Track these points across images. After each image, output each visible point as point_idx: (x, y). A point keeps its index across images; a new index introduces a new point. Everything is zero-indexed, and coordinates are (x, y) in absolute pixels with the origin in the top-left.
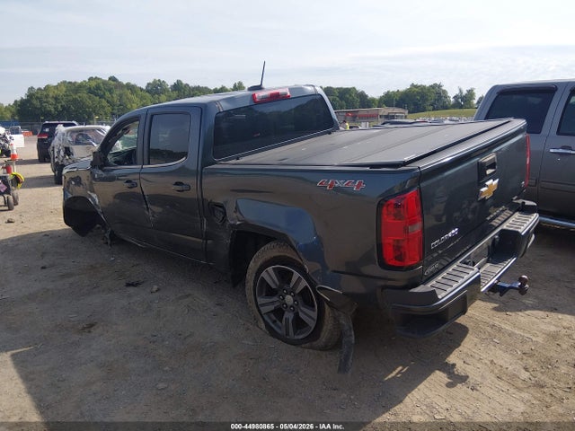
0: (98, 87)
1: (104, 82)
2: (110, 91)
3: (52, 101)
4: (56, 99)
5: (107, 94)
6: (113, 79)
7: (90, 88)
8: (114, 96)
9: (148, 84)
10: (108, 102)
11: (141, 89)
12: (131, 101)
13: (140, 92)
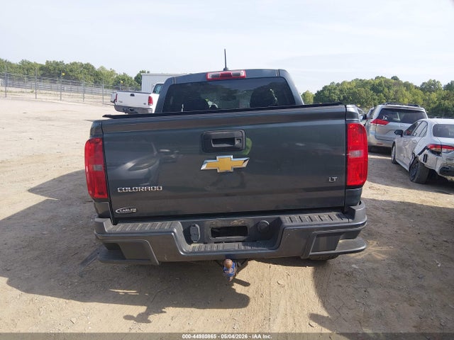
0: (380, 84)
1: (387, 81)
2: (389, 88)
3: (338, 92)
4: (341, 91)
5: (386, 90)
6: (395, 78)
7: (373, 85)
8: (391, 91)
9: (424, 83)
10: (385, 96)
11: (416, 87)
12: (404, 96)
13: (413, 90)
